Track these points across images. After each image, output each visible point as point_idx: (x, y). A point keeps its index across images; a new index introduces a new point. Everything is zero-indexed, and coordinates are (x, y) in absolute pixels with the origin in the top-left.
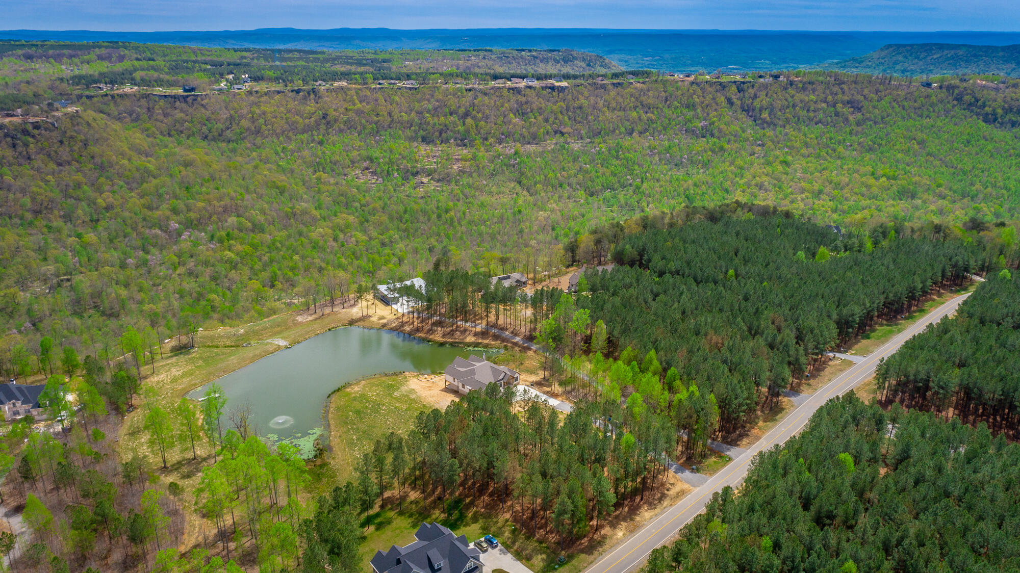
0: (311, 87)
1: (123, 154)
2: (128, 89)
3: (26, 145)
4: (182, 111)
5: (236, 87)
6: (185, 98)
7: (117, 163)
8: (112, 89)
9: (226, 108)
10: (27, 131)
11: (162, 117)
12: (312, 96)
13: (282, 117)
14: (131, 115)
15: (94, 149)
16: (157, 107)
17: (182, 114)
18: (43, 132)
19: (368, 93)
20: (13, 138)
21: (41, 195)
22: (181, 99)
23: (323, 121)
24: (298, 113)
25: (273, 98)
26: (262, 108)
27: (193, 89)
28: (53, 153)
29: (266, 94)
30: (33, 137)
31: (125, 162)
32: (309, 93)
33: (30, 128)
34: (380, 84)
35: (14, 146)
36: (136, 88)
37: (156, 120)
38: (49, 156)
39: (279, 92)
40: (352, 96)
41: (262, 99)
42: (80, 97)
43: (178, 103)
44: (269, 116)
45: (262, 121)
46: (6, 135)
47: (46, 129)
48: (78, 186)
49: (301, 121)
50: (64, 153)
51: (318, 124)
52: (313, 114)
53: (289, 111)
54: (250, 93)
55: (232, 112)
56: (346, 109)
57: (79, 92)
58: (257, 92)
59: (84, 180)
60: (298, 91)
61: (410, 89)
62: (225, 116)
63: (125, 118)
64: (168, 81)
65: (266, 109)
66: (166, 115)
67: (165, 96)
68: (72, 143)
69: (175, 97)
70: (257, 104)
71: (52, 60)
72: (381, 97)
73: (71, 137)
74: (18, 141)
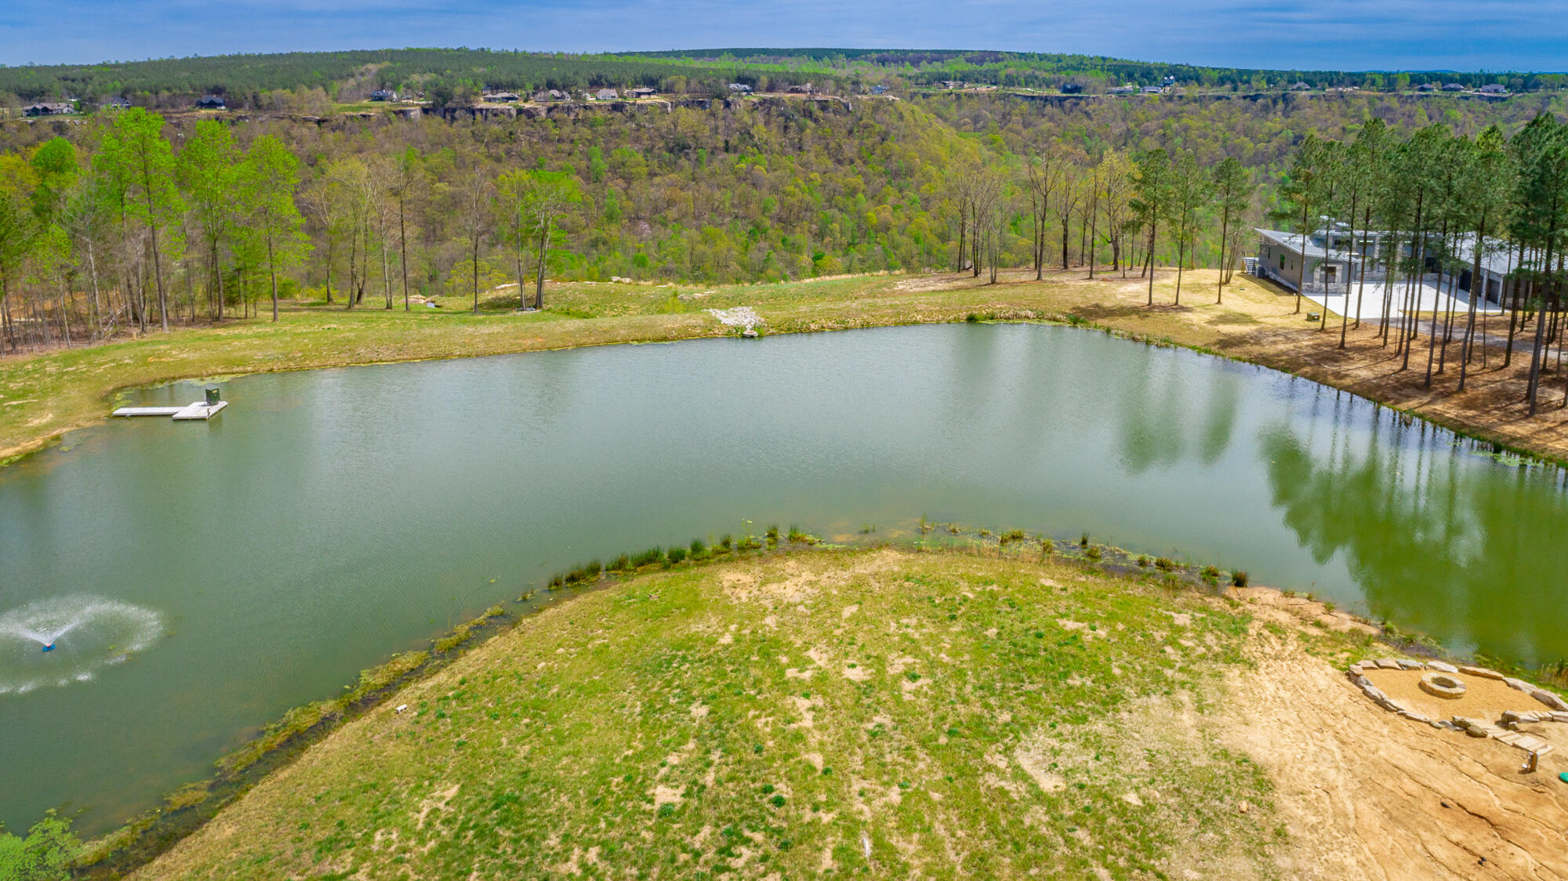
0: (1281, 93)
1: (936, 160)
2: (983, 89)
3: (801, 130)
4: (1051, 119)
5: (1148, 89)
6: (1061, 100)
7: (921, 169)
8: (962, 87)
9: (1124, 120)
10: (810, 112)
11: (1020, 127)
12: (1281, 105)
13: (1216, 139)
14: (976, 122)
15: (893, 145)
16: (1017, 111)
17: (1051, 124)
18: (832, 116)
19: (1394, 103)
20: (787, 118)
21: (794, 196)
22: (1056, 102)
23: (1293, 148)
24: (1247, 132)
25: (1207, 107)
26: (1185, 121)
27: (1077, 89)
28: (833, 145)
29: (1195, 100)
30: (816, 121)
31: (932, 169)
32: (1275, 102)
33: (814, 109)
34: (1423, 89)
35: (786, 128)
36: (994, 87)
37: (1011, 130)
38: (827, 147)
39: (1219, 98)
40: (1360, 109)
41: (1186, 108)
42: (913, 96)
43: (1049, 107)
44: (1193, 134)
45: (1179, 140)
46: (782, 114)
47: (835, 113)
48: (853, 192)
49: (1252, 145)
50: (850, 148)
51: (1281, 153)
52: (1276, 135)
53: (1232, 128)
54: (1170, 98)
55: (1132, 125)
56: (1344, 129)
57: (915, 89)
58: (1181, 97)
59: (863, 187)
60: (1254, 98)
61: (1490, 99)
62: (1117, 131)
63: (965, 124)
64: (1044, 79)
65: (1190, 123)
66: (1026, 125)
67: (1033, 98)
68: (866, 135)
69: (1046, 99)
70: (1176, 115)
71: (907, 64)
72: (1421, 111)
73: (866, 127)
74: (793, 124)
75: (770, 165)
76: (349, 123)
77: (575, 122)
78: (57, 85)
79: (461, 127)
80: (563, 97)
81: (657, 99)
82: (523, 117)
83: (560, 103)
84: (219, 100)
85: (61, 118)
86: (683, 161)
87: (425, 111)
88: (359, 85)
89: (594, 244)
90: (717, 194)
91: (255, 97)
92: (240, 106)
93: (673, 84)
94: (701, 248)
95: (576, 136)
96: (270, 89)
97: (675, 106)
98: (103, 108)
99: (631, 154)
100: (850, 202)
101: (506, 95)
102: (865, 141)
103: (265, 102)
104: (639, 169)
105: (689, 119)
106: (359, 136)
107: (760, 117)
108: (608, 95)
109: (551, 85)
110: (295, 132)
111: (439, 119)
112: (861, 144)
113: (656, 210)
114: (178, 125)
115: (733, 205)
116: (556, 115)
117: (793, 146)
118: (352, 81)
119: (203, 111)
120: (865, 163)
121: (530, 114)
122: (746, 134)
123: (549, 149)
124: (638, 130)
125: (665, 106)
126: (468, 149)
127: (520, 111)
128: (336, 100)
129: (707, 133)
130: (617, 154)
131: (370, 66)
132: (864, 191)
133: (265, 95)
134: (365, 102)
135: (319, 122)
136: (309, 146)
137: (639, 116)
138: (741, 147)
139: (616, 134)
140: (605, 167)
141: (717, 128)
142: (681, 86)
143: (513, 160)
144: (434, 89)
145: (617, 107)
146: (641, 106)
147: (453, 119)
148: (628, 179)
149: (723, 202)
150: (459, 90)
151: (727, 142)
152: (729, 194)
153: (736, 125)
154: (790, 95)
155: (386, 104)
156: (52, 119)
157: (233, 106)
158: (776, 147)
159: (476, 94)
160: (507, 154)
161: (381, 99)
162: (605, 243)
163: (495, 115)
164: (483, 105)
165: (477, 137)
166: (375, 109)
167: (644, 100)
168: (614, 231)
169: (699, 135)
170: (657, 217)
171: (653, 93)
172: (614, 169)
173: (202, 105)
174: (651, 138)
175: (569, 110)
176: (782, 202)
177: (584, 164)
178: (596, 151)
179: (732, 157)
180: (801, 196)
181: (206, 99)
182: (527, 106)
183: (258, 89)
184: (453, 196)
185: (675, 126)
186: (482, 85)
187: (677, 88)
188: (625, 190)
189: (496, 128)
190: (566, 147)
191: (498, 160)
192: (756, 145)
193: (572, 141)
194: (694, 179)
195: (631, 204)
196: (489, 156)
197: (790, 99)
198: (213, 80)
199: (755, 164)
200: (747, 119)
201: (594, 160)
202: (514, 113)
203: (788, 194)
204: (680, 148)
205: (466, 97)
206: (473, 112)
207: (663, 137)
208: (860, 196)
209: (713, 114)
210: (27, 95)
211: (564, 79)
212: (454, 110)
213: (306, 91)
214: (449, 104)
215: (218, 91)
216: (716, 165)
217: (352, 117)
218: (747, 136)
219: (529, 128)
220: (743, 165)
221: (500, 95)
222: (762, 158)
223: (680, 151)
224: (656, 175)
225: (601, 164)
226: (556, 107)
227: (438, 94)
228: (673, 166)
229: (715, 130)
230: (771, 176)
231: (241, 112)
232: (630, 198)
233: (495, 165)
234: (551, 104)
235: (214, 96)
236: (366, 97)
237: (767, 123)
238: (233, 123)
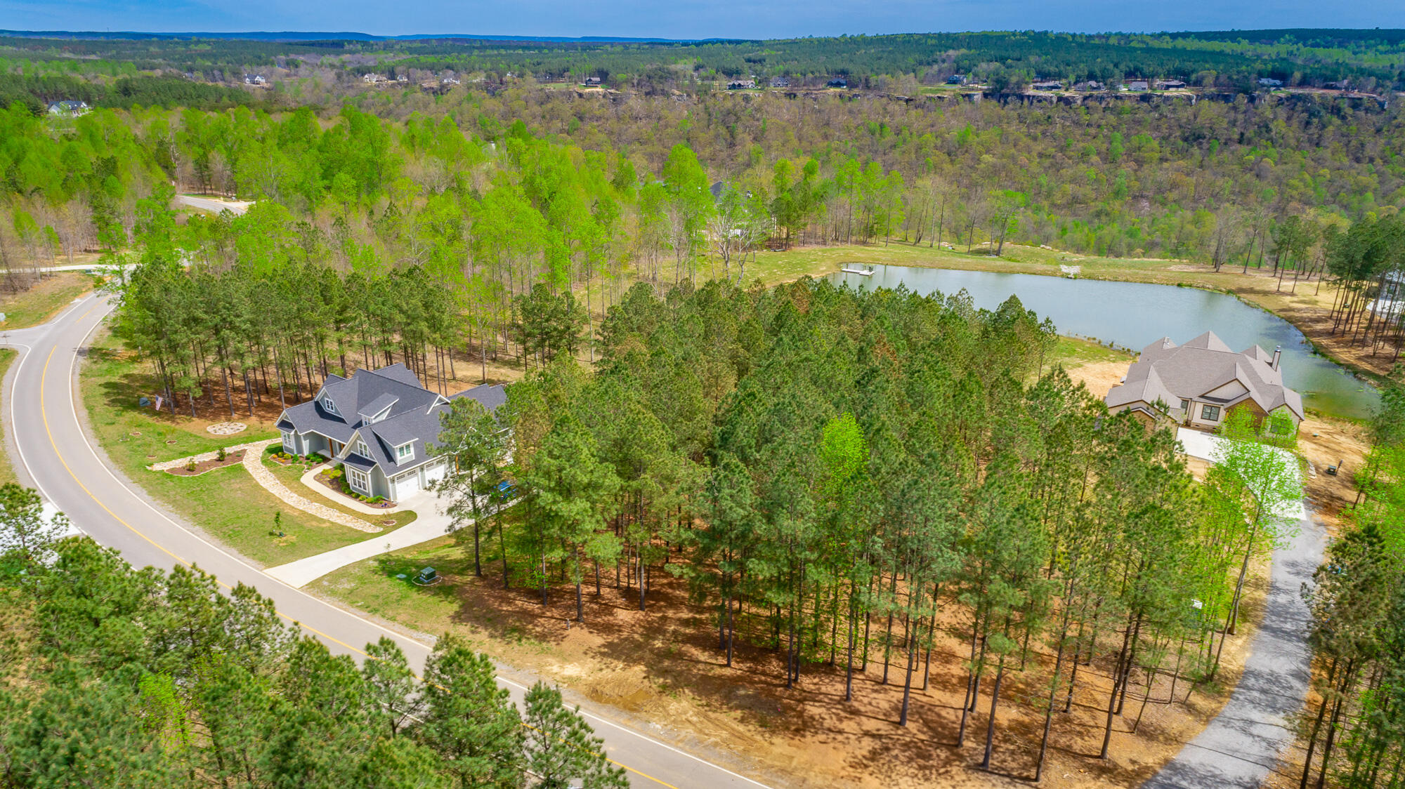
3: (1324, 127)
10: (1339, 109)
18: (1362, 113)
20: (1312, 114)
21: (1296, 189)
28: (1354, 143)
30: (1343, 118)
33: (1345, 106)
35: (1307, 125)
38: (1347, 145)
46: (1307, 110)
47: (1367, 110)
48: (1362, 190)
50: (1374, 147)
59: (1375, 185)
74: (1315, 120)
75: (1281, 159)
76: (928, 103)
77: (1105, 109)
78: (746, 65)
79: (1012, 109)
80: (1098, 88)
81: (1184, 92)
82: (1062, 104)
83: (1095, 93)
84: (843, 81)
85: (747, 92)
86: (1195, 150)
87: (985, 95)
88: (940, 71)
89: (1098, 215)
90: (1220, 182)
91: (867, 80)
92: (856, 86)
93: (1203, 78)
94: (1189, 227)
95: (1103, 122)
96: (877, 74)
97: (1199, 98)
98: (772, 85)
99: (1149, 142)
100: (1354, 200)
101: (1051, 84)
102: (1393, 141)
103: (873, 84)
104: (1150, 154)
105: (1211, 111)
106: (933, 114)
107: (1282, 112)
108: (1138, 87)
109: (1091, 76)
110: (890, 108)
111: (994, 102)
112: (1388, 143)
113: (1160, 191)
114: (815, 99)
115: (1233, 193)
116: (1090, 103)
117: (1310, 141)
118: (936, 67)
119: (832, 90)
120: (1386, 162)
121: (1067, 101)
122: (1265, 127)
123: (1078, 132)
124: (1159, 119)
125: (1189, 98)
126: (1014, 129)
127: (1060, 99)
128: (921, 82)
129: (1225, 125)
130: (1135, 140)
131: (951, 52)
132: (1375, 189)
133: (873, 79)
134: (943, 84)
135: (907, 101)
136: (898, 119)
137: (1165, 109)
138: (1256, 139)
139: (1139, 122)
140: (1122, 150)
141: (1235, 121)
142: (1209, 80)
143: (1046, 140)
144: (995, 78)
145: (1145, 98)
146: (1168, 98)
147: (1006, 103)
148: (1140, 163)
149: (1223, 189)
150: (1014, 79)
151: (1242, 134)
152: (1231, 182)
153: (1257, 119)
154: (1321, 91)
155: (957, 87)
156: (742, 92)
157: (852, 85)
158: (1293, 142)
159: (1027, 83)
160: (1044, 133)
161: (954, 82)
162: (1107, 214)
163: (1039, 101)
164: (1031, 92)
165: (1021, 119)
166: (949, 91)
167: (1172, 92)
168: (1117, 204)
169: (1216, 126)
170: (1159, 197)
171: (1182, 86)
172: (1129, 154)
173: (831, 84)
174: (1170, 128)
175: (1101, 99)
176: (1282, 193)
177: (1105, 146)
178: (1118, 135)
179: (1243, 149)
180: (1303, 190)
181: (834, 81)
182: (1067, 94)
183: (869, 74)
184: (994, 166)
185: (1195, 118)
186: (1033, 74)
187: (1205, 82)
188: (1136, 171)
189: (1038, 112)
190: (1093, 131)
191: (1035, 139)
192: (1271, 139)
193: (1099, 126)
194: (1201, 167)
195: (1137, 184)
196: (1028, 135)
197: (1321, 97)
198: (840, 66)
199: (1266, 156)
200: (1269, 114)
201: (1115, 144)
202: (1055, 100)
203: (1292, 187)
204: (1195, 138)
205: (1019, 85)
206: (1021, 97)
207: (1180, 127)
208: (1369, 195)
209: (1235, 108)
210: (729, 73)
211: (1103, 70)
212: (1008, 96)
213: (902, 77)
214: (1004, 91)
215: (844, 72)
216: (1226, 155)
217: (930, 98)
218: (1264, 130)
219: (1065, 114)
220: (1252, 157)
221: (1046, 84)
222: (1273, 152)
223: (1195, 140)
224: (1166, 160)
225: (1119, 147)
226: (1091, 96)
227: (997, 81)
228: (1184, 154)
229: (1233, 123)
230: (1278, 170)
231: (856, 91)
232: (1138, 179)
233: (1031, 143)
234: (1087, 93)
235: (841, 78)
236: (944, 80)
237: (1289, 119)
238: (850, 99)
